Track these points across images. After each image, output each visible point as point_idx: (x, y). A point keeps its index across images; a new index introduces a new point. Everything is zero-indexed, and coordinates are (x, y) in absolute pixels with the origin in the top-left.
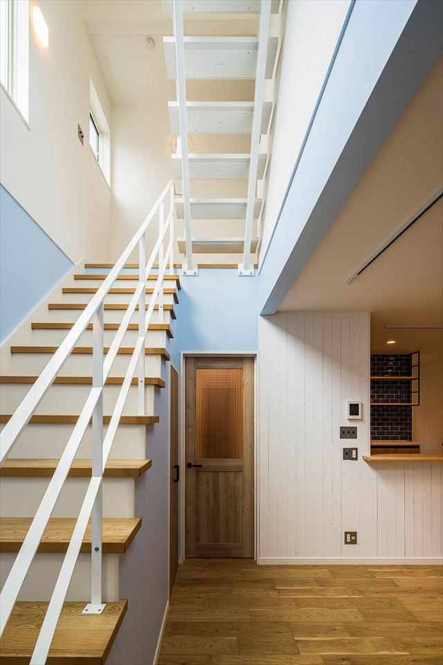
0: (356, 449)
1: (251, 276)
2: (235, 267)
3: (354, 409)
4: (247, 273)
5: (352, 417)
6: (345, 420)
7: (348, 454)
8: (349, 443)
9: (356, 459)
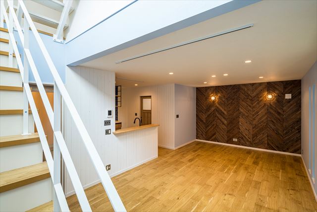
0: (110, 130)
1: (61, 43)
2: (52, 35)
3: (110, 113)
4: (59, 41)
5: (109, 116)
6: (106, 117)
7: (107, 132)
8: (108, 127)
9: (110, 134)
